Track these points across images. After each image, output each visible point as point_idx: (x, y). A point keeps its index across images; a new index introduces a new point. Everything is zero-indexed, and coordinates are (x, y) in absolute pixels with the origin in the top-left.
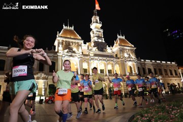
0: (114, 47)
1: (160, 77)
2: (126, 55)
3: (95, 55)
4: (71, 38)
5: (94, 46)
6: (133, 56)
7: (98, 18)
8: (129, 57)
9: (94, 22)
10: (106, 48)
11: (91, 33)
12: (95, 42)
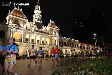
0: (47, 27)
1: (70, 48)
2: (54, 33)
3: (35, 30)
4: (19, 17)
5: (35, 25)
6: (57, 34)
7: (39, 7)
8: (55, 35)
9: (36, 9)
10: (42, 27)
11: (34, 16)
12: (36, 22)
